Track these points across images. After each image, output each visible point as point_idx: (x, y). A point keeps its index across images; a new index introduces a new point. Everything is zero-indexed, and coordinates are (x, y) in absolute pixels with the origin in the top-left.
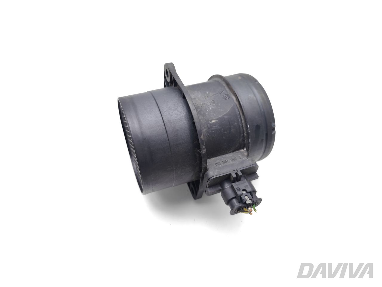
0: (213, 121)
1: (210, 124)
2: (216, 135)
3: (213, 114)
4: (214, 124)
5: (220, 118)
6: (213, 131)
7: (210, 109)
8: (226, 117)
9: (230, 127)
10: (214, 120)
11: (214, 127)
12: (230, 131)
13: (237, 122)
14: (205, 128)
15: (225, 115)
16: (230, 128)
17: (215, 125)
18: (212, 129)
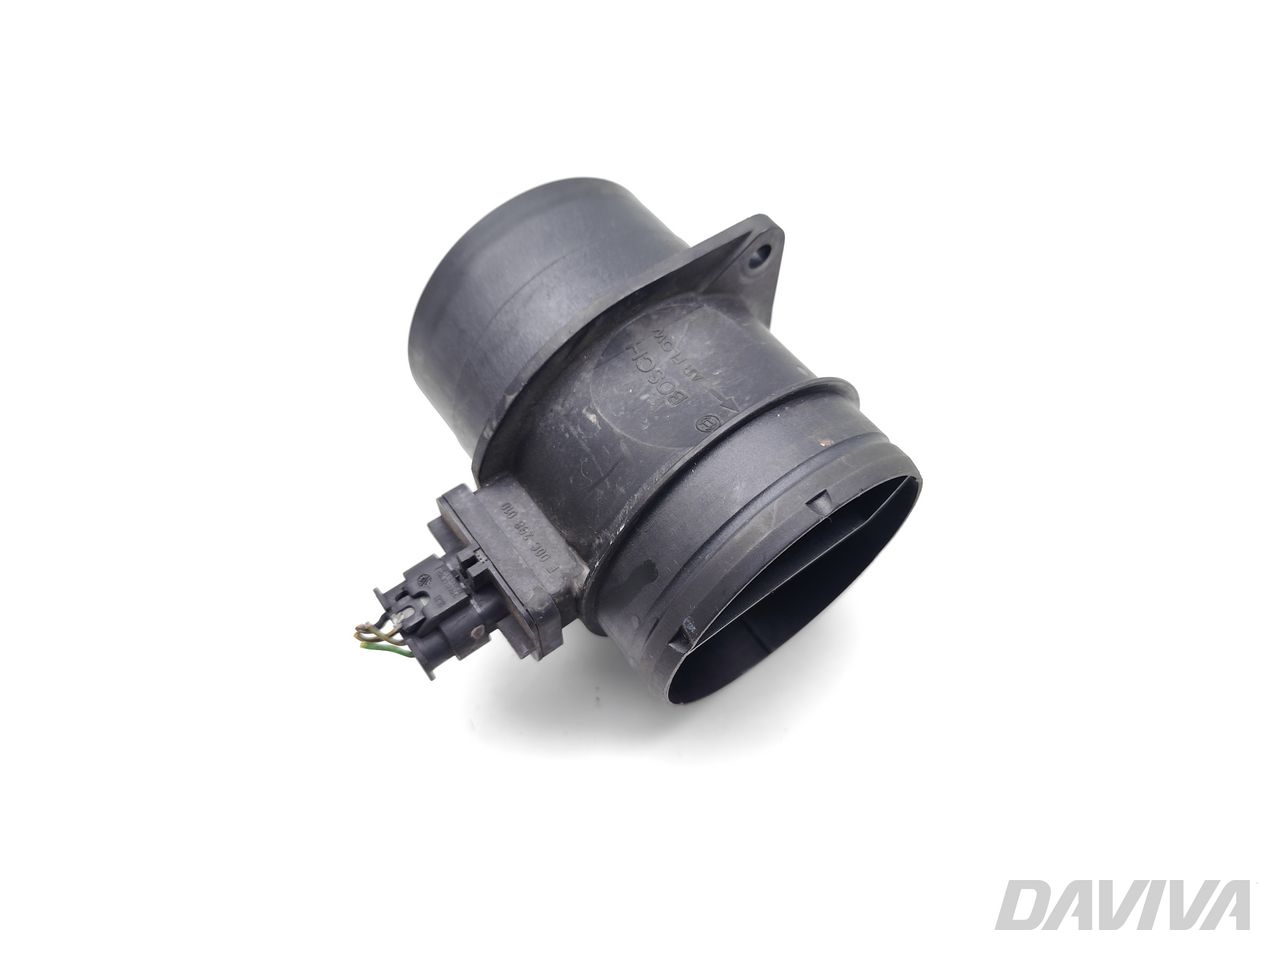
0: (592, 418)
1: (581, 411)
2: (563, 450)
3: (623, 408)
4: (586, 425)
5: (612, 433)
6: (567, 435)
7: (644, 397)
8: (624, 447)
9: (604, 478)
10: (599, 418)
11: (579, 429)
12: (596, 485)
13: (626, 490)
14: (562, 406)
15: (627, 441)
16: (601, 480)
17: (584, 430)
18: (572, 428)
